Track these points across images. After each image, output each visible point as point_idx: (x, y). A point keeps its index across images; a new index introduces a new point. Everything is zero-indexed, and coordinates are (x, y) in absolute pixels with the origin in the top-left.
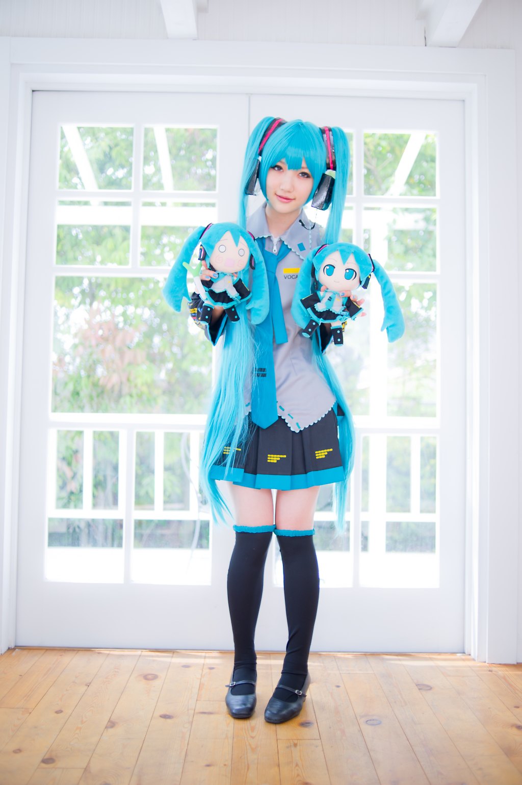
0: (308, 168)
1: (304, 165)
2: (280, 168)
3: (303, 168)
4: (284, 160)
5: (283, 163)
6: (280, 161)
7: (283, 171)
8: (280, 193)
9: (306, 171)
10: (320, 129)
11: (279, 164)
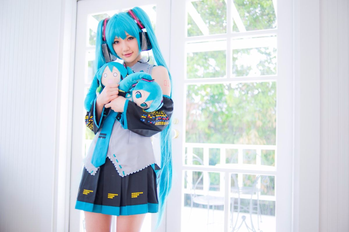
0: (130, 34)
1: (127, 34)
2: (118, 42)
3: (127, 36)
4: (117, 37)
5: (117, 39)
6: (115, 39)
7: (120, 43)
8: (124, 53)
9: (130, 36)
10: (127, 13)
11: (115, 40)
